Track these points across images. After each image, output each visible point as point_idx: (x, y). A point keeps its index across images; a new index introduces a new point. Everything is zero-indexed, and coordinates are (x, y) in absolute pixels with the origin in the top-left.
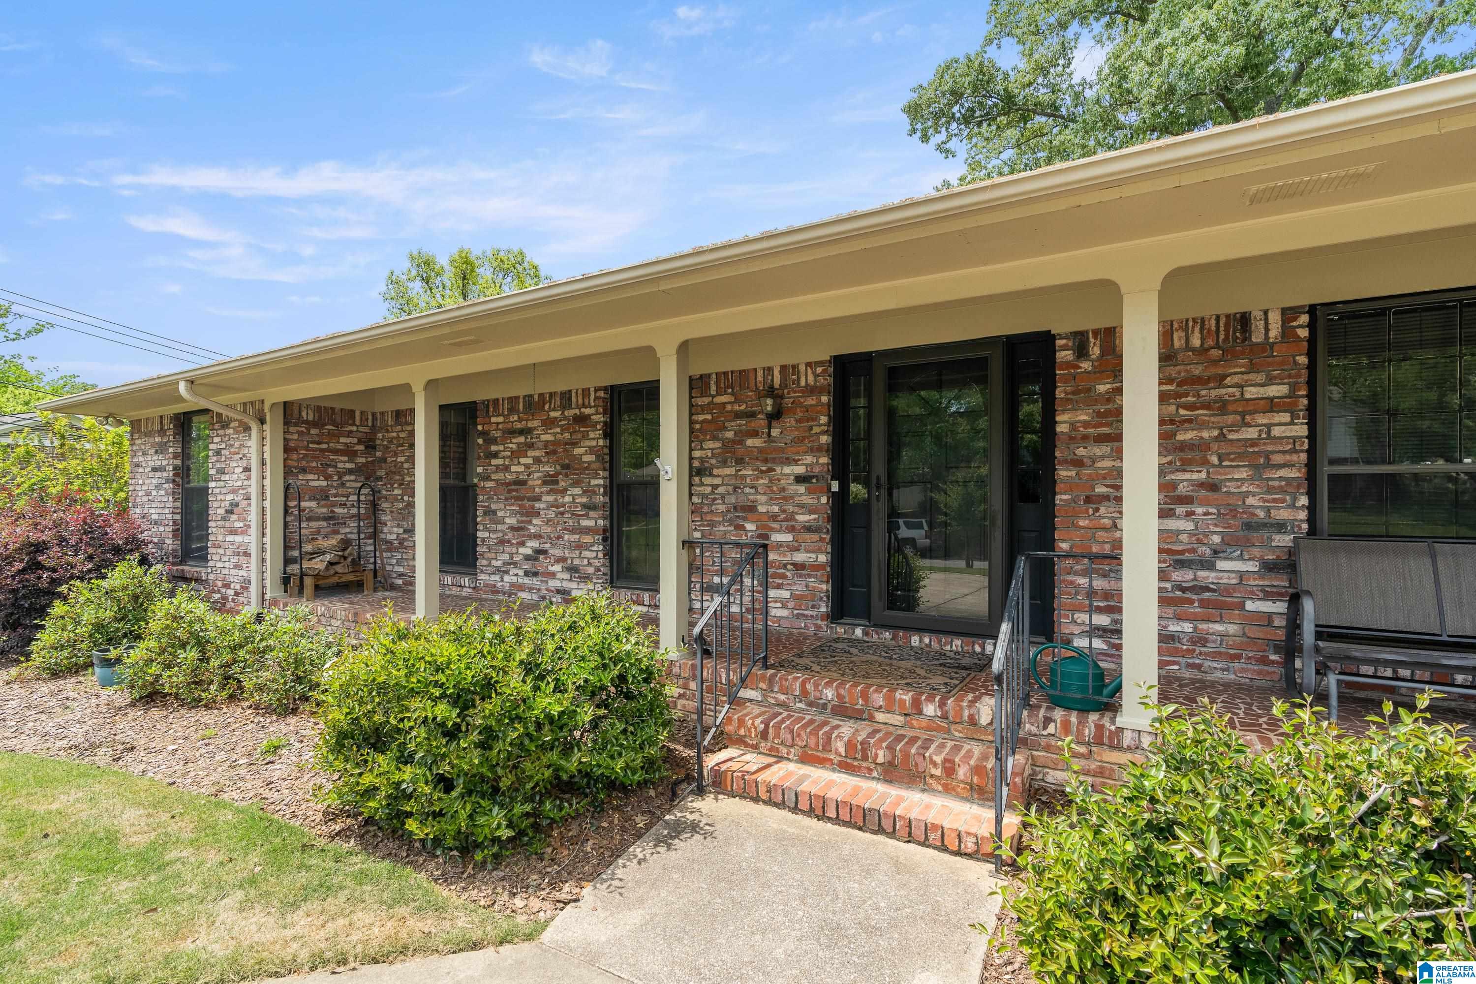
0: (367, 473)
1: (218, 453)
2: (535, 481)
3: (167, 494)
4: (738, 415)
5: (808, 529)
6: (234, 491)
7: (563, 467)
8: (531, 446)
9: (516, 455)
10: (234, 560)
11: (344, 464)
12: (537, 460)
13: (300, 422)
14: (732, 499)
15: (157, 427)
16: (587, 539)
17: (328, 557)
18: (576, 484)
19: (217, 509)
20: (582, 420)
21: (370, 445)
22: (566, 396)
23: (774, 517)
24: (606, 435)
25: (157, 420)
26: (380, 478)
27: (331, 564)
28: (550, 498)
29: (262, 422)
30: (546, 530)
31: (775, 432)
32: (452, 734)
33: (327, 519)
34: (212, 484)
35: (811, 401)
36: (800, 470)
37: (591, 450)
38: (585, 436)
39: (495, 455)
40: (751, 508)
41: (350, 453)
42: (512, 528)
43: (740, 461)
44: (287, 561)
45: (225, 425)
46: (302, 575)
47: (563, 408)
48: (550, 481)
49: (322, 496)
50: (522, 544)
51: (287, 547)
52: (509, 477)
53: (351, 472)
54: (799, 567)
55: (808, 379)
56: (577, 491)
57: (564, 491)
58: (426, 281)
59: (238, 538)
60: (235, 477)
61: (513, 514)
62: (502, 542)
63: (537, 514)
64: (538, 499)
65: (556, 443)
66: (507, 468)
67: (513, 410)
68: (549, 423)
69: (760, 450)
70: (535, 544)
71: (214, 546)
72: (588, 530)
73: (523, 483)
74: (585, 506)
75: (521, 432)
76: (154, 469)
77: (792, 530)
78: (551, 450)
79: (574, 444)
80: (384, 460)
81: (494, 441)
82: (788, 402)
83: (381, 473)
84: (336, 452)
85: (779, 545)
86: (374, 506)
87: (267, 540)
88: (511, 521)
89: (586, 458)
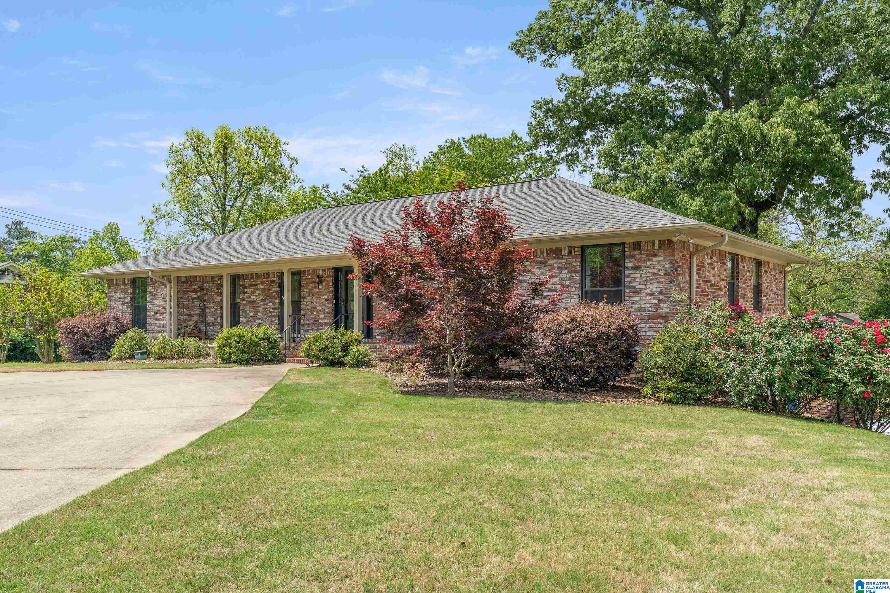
0: (201, 299)
1: (151, 292)
2: (259, 301)
3: (127, 307)
4: (312, 282)
5: (327, 313)
6: (158, 306)
7: (268, 296)
8: (257, 290)
9: (253, 292)
10: (158, 330)
11: (194, 295)
12: (259, 294)
13: (181, 282)
14: (311, 306)
15: (122, 282)
16: (274, 319)
17: (192, 327)
18: (270, 302)
19: (150, 312)
20: (272, 282)
21: (202, 288)
22: (268, 274)
23: (320, 310)
24: (279, 287)
25: (122, 280)
26: (205, 300)
27: (193, 329)
28: (263, 306)
29: (170, 282)
30: (262, 317)
31: (320, 287)
32: (238, 343)
33: (189, 315)
34: (148, 304)
35: (328, 279)
36: (326, 297)
37: (275, 291)
38: (273, 287)
39: (246, 292)
40: (315, 308)
41: (196, 292)
42: (251, 316)
43: (313, 295)
44: (178, 329)
45: (154, 283)
46: (184, 333)
47: (267, 278)
48: (263, 301)
49: (187, 307)
50: (255, 321)
51: (178, 325)
52: (251, 300)
53: (196, 298)
54: (326, 323)
55: (328, 273)
56: (271, 304)
57: (267, 304)
58: (197, 149)
59: (160, 322)
60: (159, 300)
61: (252, 312)
62: (248, 321)
63: (259, 311)
64: (259, 307)
65: (265, 289)
66: (250, 297)
67: (252, 278)
68: (263, 282)
69: (318, 292)
70: (258, 321)
71: (149, 325)
72: (274, 316)
73: (255, 302)
74: (273, 309)
75: (255, 285)
76: (120, 298)
77: (324, 314)
78: (264, 291)
79: (270, 289)
80: (207, 294)
81: (246, 288)
82: (323, 279)
83: (206, 298)
84: (191, 291)
85: (321, 318)
86: (204, 311)
87: (172, 322)
88: (251, 314)
89: (274, 294)
